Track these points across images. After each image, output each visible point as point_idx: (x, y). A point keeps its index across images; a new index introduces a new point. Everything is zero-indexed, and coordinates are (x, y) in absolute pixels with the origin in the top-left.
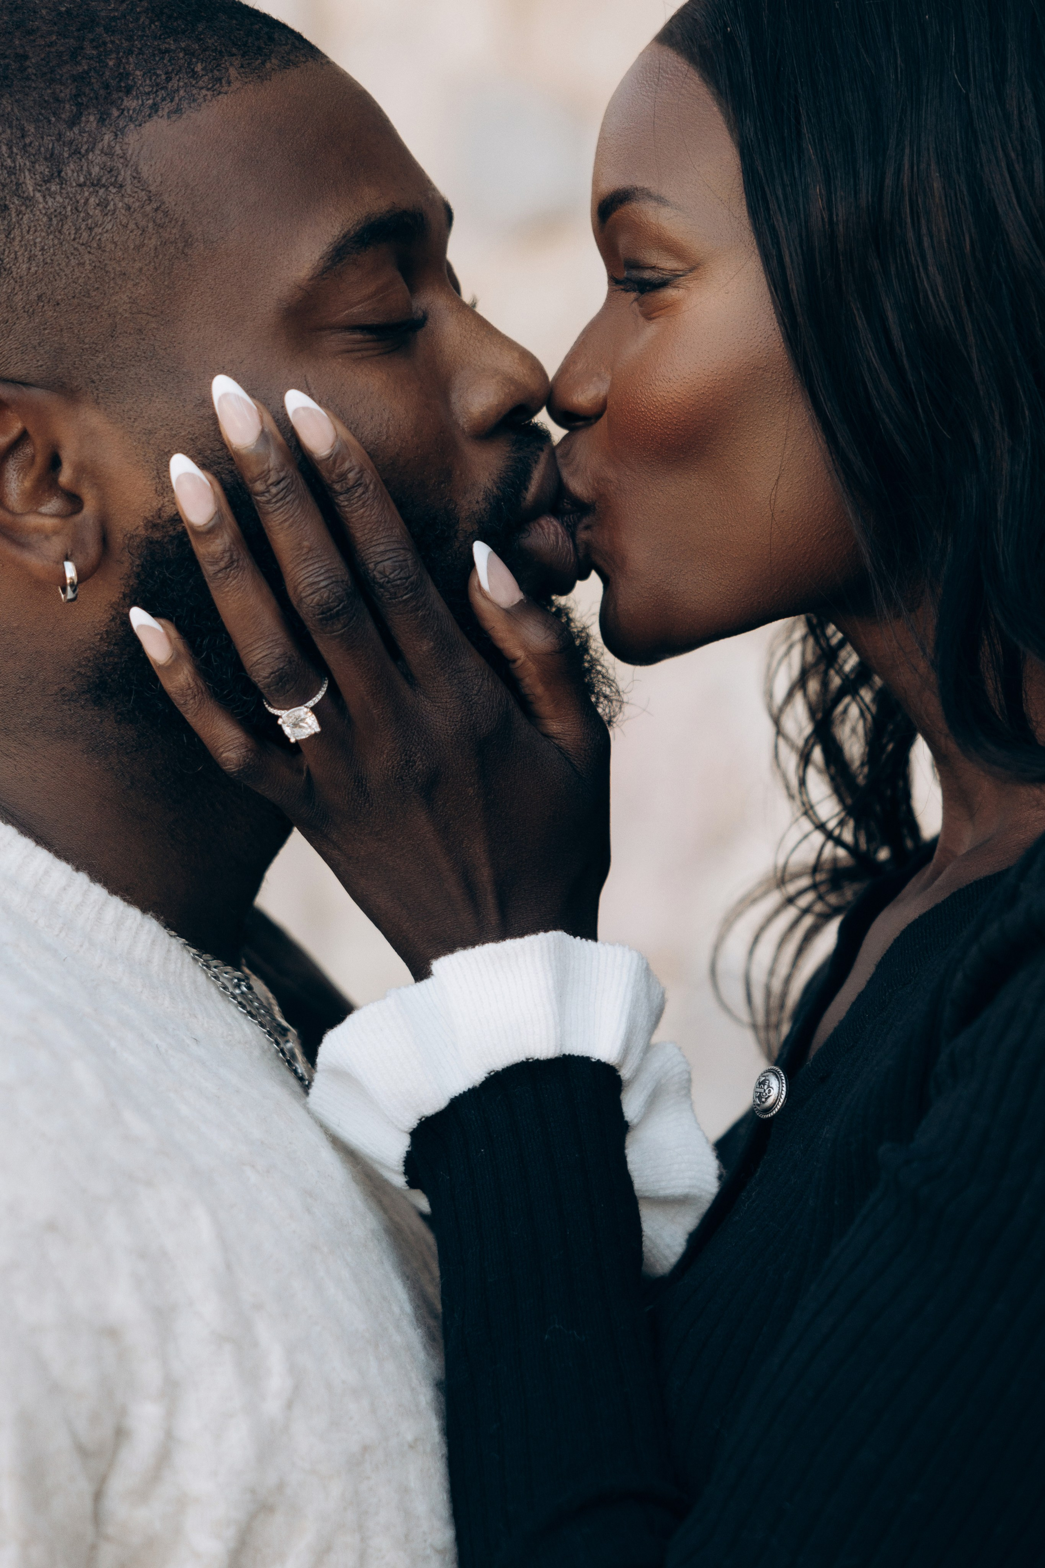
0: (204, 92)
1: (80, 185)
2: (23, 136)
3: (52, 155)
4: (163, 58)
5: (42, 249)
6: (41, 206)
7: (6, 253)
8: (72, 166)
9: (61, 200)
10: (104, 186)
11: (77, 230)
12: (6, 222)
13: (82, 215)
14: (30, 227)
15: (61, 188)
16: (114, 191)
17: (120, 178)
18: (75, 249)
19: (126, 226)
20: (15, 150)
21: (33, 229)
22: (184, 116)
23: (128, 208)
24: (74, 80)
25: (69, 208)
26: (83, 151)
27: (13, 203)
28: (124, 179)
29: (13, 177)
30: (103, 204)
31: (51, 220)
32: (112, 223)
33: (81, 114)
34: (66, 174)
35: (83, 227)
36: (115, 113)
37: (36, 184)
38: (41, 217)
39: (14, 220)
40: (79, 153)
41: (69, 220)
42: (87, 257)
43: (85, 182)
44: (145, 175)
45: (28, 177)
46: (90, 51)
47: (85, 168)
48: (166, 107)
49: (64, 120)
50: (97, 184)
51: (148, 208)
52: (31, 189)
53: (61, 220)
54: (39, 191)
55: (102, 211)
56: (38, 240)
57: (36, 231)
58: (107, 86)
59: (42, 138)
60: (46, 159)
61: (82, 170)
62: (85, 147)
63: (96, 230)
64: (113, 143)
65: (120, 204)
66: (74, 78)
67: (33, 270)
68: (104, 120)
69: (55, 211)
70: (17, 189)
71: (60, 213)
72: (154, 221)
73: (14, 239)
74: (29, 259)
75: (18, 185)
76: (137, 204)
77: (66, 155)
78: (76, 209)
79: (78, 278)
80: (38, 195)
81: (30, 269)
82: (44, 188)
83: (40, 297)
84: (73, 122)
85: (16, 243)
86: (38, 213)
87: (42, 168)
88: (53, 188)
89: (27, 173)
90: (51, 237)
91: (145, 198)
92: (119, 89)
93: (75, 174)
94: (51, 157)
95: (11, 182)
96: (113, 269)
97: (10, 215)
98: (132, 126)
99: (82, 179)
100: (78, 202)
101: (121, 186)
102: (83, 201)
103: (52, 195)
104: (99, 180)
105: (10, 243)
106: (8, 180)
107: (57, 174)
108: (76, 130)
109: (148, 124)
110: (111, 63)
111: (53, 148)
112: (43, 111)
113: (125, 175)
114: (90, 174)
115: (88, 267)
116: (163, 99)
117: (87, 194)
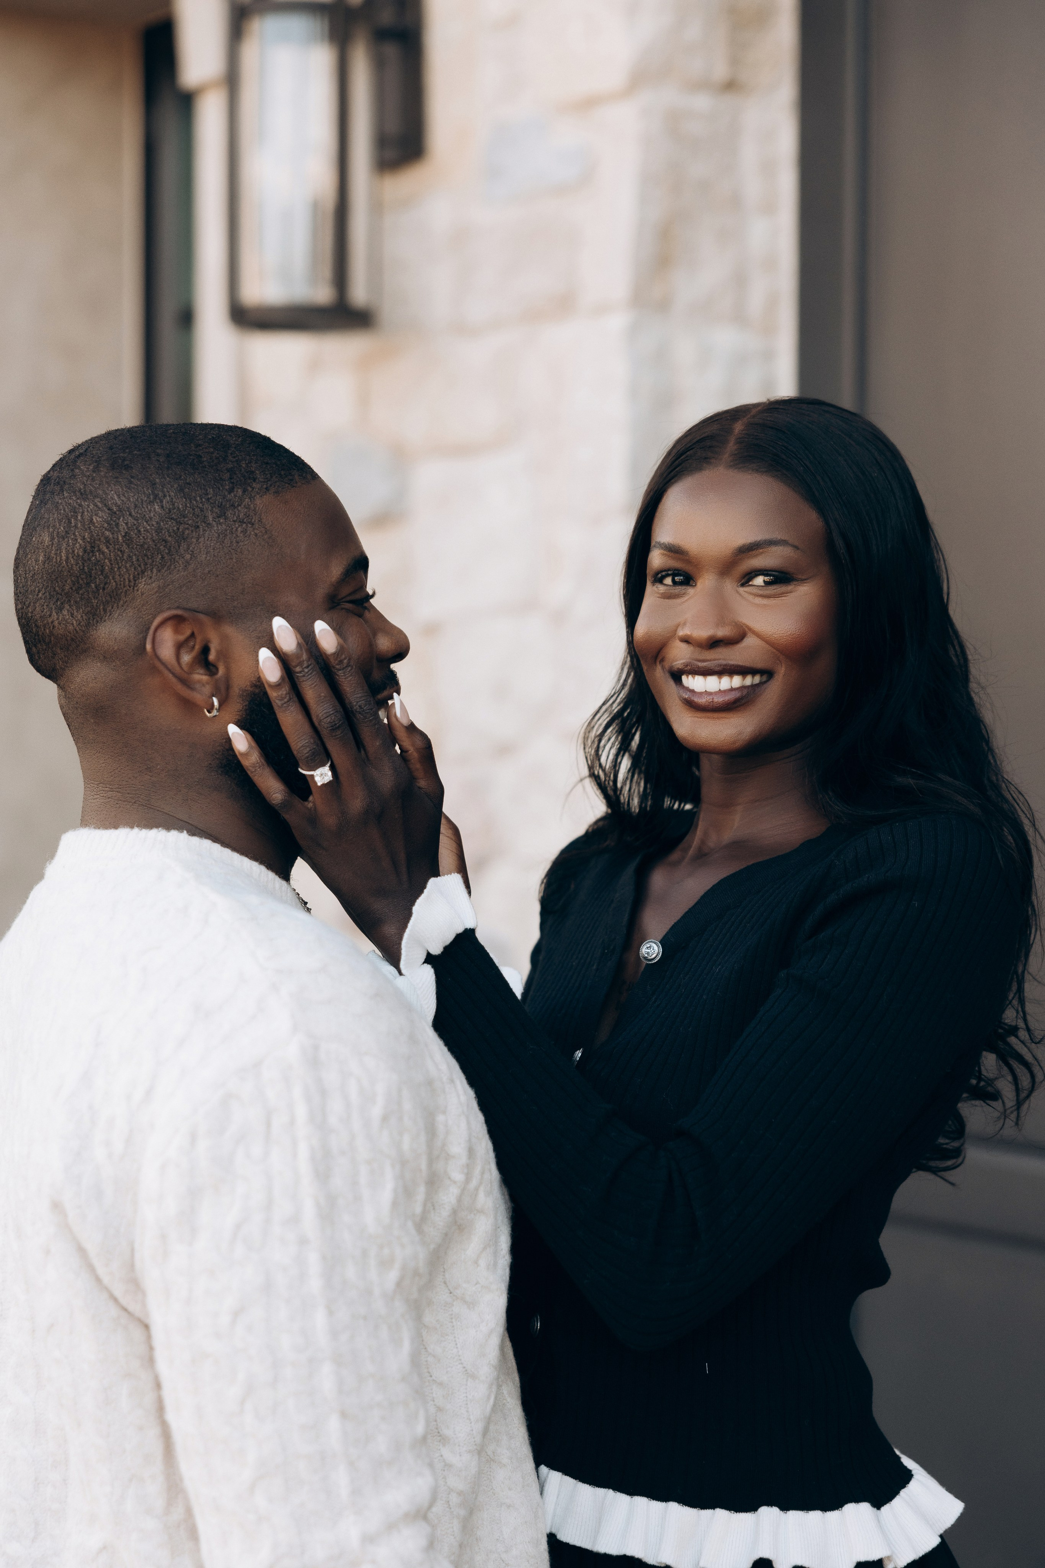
0: (287, 485)
1: (234, 521)
2: (207, 494)
3: (221, 505)
4: (267, 466)
5: (214, 549)
6: (215, 528)
7: (196, 548)
8: (231, 511)
9: (225, 527)
10: (245, 523)
11: (231, 542)
12: (197, 534)
13: (234, 535)
14: (209, 538)
15: (225, 521)
16: (250, 526)
17: (253, 520)
18: (230, 551)
19: (254, 544)
20: (204, 500)
21: (210, 539)
22: (281, 495)
23: (256, 535)
24: (228, 471)
25: (228, 531)
26: (236, 505)
27: (202, 525)
28: (255, 521)
29: (202, 512)
30: (244, 532)
31: (219, 536)
32: (248, 541)
33: (234, 487)
34: (228, 515)
35: (234, 541)
36: (250, 489)
37: (214, 518)
38: (215, 534)
39: (201, 533)
40: (234, 506)
41: (228, 537)
42: (234, 556)
43: (237, 520)
44: (264, 521)
45: (210, 513)
46: (230, 458)
47: (237, 513)
48: (272, 490)
49: (226, 490)
50: (242, 522)
51: (266, 537)
52: (211, 519)
53: (224, 536)
54: (215, 521)
55: (244, 535)
56: (212, 544)
57: (211, 540)
58: (244, 476)
59: (217, 496)
60: (218, 506)
61: (235, 514)
62: (237, 503)
63: (240, 543)
64: (250, 503)
65: (253, 533)
66: (228, 470)
67: (208, 558)
68: (245, 492)
69: (222, 531)
70: (204, 519)
71: (224, 533)
72: (268, 543)
73: (200, 542)
74: (207, 554)
75: (205, 516)
76: (260, 534)
77: (228, 506)
78: (232, 532)
79: (229, 565)
80: (214, 523)
81: (206, 558)
82: (217, 520)
83: (209, 572)
84: (231, 490)
85: (201, 544)
86: (213, 531)
87: (216, 510)
88: (221, 521)
89: (209, 512)
90: (218, 544)
91: (264, 532)
92: (250, 478)
93: (232, 516)
94: (220, 506)
95: (202, 515)
96: (246, 563)
97: (199, 530)
98: (258, 496)
99: (235, 519)
100: (232, 529)
101: (253, 524)
102: (235, 529)
103: (220, 524)
104: (243, 520)
105: (198, 544)
106: (200, 514)
107: (222, 515)
108: (232, 495)
109: (265, 496)
110: (244, 466)
111: (222, 502)
112: (216, 484)
113: (255, 519)
114: (239, 516)
115: (234, 560)
116: (271, 485)
117: (237, 526)
